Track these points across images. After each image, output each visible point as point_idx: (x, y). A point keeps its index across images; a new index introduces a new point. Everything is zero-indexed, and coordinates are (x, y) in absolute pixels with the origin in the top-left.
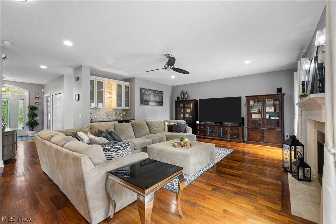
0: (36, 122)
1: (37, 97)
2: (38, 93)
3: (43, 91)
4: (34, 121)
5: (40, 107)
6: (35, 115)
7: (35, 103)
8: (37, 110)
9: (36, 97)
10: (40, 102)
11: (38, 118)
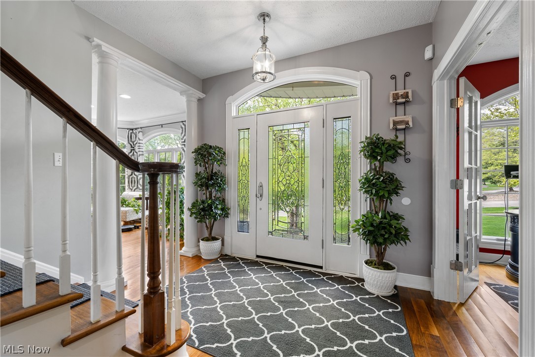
0: (394, 222)
1: (401, 92)
2: (407, 75)
3: (428, 54)
4: (384, 217)
5: (413, 144)
6: (392, 187)
7: (391, 126)
8: (400, 160)
9: (396, 96)
10: (413, 119)
11: (406, 201)
